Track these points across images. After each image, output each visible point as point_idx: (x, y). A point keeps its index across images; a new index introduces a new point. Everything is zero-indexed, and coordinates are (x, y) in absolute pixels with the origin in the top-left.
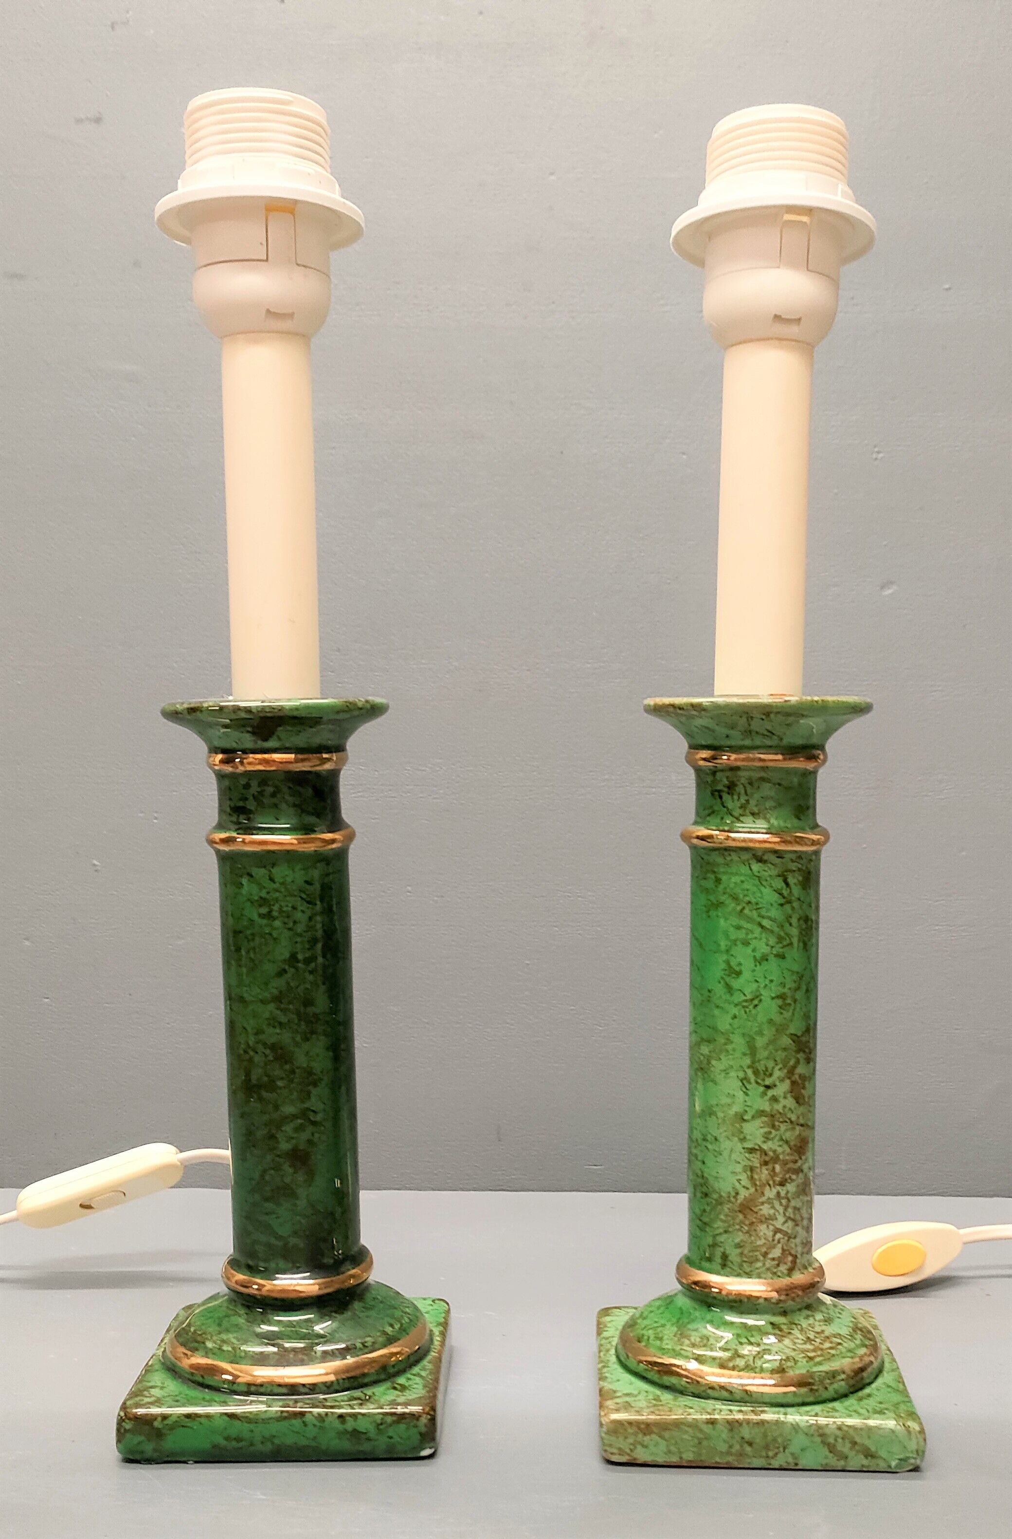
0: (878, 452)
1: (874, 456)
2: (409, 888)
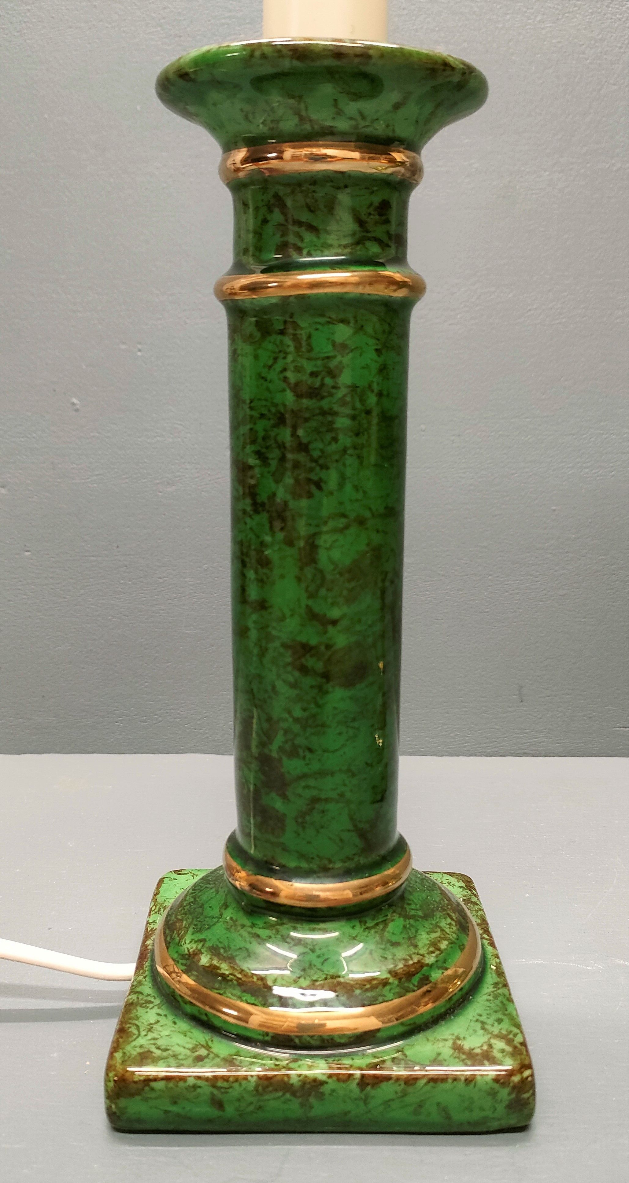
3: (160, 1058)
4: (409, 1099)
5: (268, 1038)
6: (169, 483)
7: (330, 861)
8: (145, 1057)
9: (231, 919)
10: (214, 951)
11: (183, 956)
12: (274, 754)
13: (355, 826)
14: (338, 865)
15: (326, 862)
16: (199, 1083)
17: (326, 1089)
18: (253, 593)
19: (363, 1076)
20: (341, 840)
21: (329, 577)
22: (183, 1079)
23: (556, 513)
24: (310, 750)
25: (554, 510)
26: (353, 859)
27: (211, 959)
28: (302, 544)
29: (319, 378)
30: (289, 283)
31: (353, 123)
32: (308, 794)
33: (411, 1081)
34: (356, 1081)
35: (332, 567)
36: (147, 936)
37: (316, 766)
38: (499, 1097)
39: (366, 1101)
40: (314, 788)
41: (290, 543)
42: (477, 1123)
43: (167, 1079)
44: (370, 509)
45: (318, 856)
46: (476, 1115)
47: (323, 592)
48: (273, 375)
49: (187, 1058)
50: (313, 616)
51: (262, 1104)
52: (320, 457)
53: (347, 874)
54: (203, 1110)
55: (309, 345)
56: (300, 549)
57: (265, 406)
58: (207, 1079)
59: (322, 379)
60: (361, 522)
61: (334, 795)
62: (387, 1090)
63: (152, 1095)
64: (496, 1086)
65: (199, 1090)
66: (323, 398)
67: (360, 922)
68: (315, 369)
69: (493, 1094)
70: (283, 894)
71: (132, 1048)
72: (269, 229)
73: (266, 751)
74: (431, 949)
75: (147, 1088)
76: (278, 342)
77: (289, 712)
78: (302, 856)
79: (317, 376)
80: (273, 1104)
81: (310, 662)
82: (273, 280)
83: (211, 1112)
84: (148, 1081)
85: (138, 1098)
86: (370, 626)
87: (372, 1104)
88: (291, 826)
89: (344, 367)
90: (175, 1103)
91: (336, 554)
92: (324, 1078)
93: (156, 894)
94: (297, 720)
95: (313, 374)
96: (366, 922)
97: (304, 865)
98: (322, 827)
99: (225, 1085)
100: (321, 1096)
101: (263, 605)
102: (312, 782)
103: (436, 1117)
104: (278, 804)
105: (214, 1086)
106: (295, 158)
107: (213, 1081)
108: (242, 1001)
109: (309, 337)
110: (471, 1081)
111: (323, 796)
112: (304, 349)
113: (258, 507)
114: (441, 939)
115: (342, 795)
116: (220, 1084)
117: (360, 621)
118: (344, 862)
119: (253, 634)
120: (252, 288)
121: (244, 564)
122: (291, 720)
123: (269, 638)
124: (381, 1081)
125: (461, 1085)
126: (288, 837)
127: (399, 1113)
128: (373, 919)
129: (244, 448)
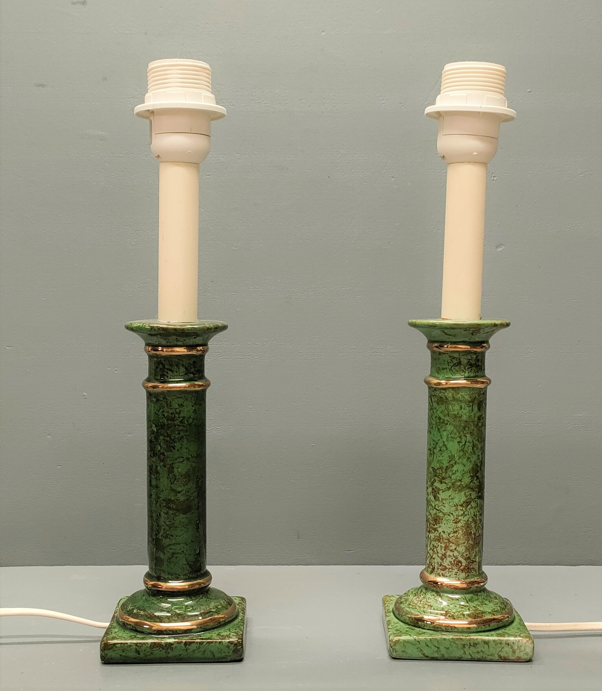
0: (494, 177)
1: (492, 178)
2: (250, 406)
3: (119, 638)
4: (201, 649)
5: (155, 632)
6: (129, 433)
7: (179, 575)
8: (113, 638)
9: (145, 599)
10: (139, 608)
11: (128, 611)
12: (160, 538)
13: (188, 563)
14: (182, 577)
15: (178, 576)
16: (132, 644)
17: (173, 646)
18: (154, 483)
19: (186, 642)
20: (183, 568)
21: (177, 477)
22: (127, 643)
23: (314, 447)
24: (172, 536)
25: (313, 446)
26: (187, 575)
27: (137, 610)
28: (169, 466)
29: (174, 415)
30: (166, 387)
31: (183, 342)
32: (171, 551)
33: (201, 643)
34: (183, 644)
35: (178, 474)
36: (115, 613)
37: (174, 542)
38: (230, 648)
39: (187, 650)
40: (174, 549)
41: (165, 466)
42: (223, 658)
43: (121, 643)
44: (191, 455)
45: (175, 574)
46: (223, 655)
47: (175, 482)
48: (160, 413)
49: (128, 638)
50: (173, 490)
51: (152, 652)
52: (174, 439)
53: (186, 580)
54: (132, 654)
55: (170, 404)
56: (168, 468)
57: (157, 423)
58: (134, 643)
59: (175, 415)
60: (188, 459)
61: (180, 551)
62: (193, 647)
63: (116, 649)
64: (229, 644)
65: (131, 647)
66: (175, 421)
67: (190, 597)
68: (172, 412)
69: (228, 647)
70: (164, 587)
71: (110, 636)
72: (158, 370)
73: (157, 537)
74: (215, 607)
75: (114, 646)
76: (161, 403)
77: (165, 523)
78: (169, 574)
79: (173, 414)
80: (156, 652)
81: (171, 505)
82: (161, 385)
83: (136, 655)
84: (115, 644)
85: (111, 650)
86: (192, 494)
87: (189, 651)
88: (166, 563)
89: (181, 411)
90: (124, 652)
91: (180, 470)
92: (173, 643)
93: (119, 603)
94: (167, 525)
95: (172, 414)
96: (192, 598)
97: (170, 577)
98: (176, 563)
99: (140, 645)
100: (172, 649)
101: (157, 487)
102: (173, 547)
103: (210, 655)
104: (162, 556)
105: (136, 645)
106: (166, 351)
107: (136, 644)
108: (147, 621)
109: (170, 402)
110: (221, 643)
111: (176, 552)
112: (169, 406)
113: (155, 454)
114: (219, 605)
115: (183, 552)
116: (138, 645)
117: (188, 492)
118: (184, 576)
119: (153, 496)
120: (154, 387)
121: (151, 473)
122: (165, 525)
123: (159, 498)
124: (192, 643)
125: (218, 644)
126: (165, 567)
127: (198, 655)
128: (195, 597)
129: (151, 435)
